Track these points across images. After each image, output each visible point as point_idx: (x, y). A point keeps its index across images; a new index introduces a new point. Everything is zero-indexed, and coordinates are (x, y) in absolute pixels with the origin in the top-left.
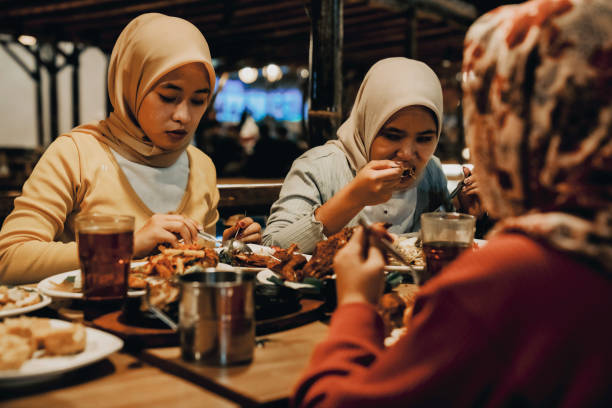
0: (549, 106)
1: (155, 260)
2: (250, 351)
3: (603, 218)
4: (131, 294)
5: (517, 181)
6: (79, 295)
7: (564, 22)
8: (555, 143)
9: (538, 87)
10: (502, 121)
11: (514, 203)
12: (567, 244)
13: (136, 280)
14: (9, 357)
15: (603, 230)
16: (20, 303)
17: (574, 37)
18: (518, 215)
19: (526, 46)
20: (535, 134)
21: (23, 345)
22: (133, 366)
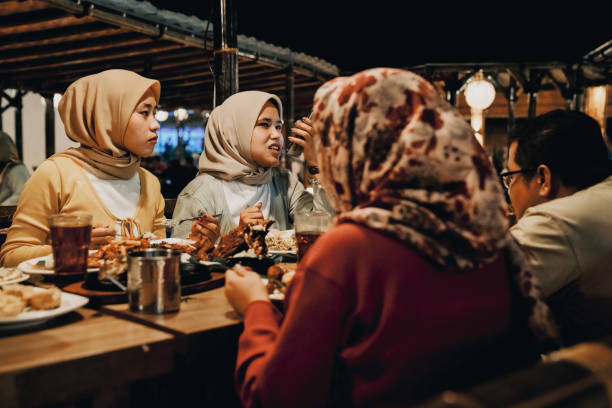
0: (364, 141)
1: (105, 248)
2: (178, 305)
3: (397, 208)
4: (89, 270)
5: (346, 189)
6: (52, 272)
7: (371, 90)
8: (367, 164)
9: (356, 130)
10: (336, 151)
11: (345, 202)
12: (377, 225)
13: (91, 262)
14: (8, 309)
15: (397, 216)
16: (6, 278)
17: (377, 100)
18: (348, 210)
19: (349, 104)
20: (355, 159)
21: (18, 302)
22: (95, 316)
